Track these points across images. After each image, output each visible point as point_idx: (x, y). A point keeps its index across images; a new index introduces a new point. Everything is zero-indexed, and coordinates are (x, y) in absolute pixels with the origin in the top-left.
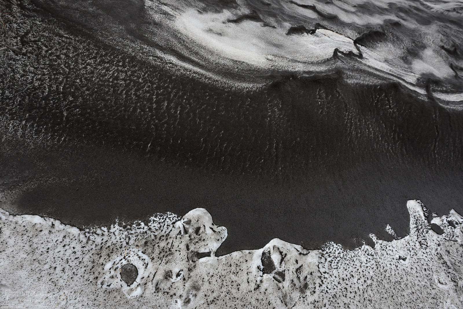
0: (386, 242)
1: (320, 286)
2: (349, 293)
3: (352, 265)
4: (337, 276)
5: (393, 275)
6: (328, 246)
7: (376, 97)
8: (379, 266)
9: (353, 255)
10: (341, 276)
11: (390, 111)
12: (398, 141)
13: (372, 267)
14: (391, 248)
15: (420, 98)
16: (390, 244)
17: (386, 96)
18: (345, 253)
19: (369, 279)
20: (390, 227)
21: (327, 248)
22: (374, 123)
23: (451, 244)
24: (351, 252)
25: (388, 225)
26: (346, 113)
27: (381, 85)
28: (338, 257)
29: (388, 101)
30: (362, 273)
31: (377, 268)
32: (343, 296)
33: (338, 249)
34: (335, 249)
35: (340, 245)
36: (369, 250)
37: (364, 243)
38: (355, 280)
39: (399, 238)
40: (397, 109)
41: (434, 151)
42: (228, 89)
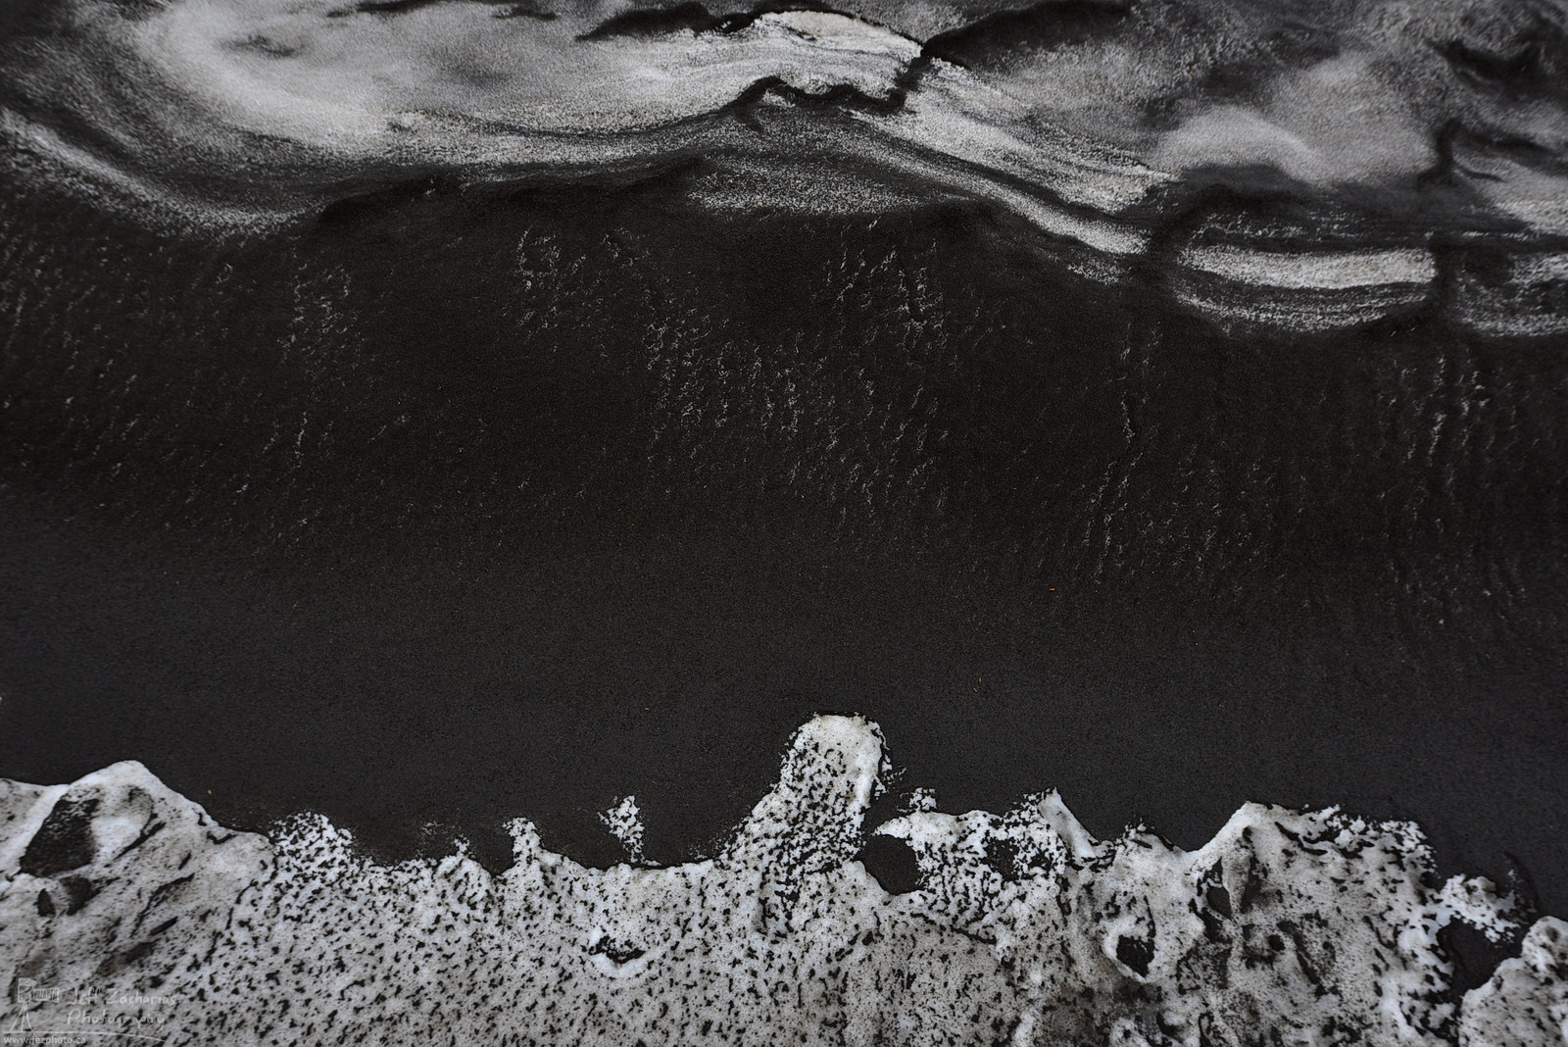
0: (578, 866)
1: (195, 965)
2: (285, 1024)
3: (365, 922)
4: (284, 948)
5: (522, 1006)
6: (297, 828)
7: (852, 266)
8: (477, 955)
9: (383, 882)
10: (300, 954)
11: (913, 329)
12: (923, 458)
13: (448, 950)
14: (592, 896)
15: (1079, 271)
16: (594, 876)
17: (898, 264)
18: (354, 868)
19: (404, 993)
20: (634, 811)
21: (288, 833)
22: (816, 377)
23: (946, 948)
24: (378, 869)
25: (632, 798)
26: (657, 327)
27: (885, 215)
28: (314, 878)
29: (910, 283)
30: (389, 961)
31: (468, 962)
32: (256, 1028)
33: (335, 847)
34: (321, 843)
35: (346, 832)
36: (473, 879)
37: (463, 848)
38: (342, 981)
39: (650, 863)
40: (948, 320)
41: (1100, 516)
42: (169, 231)
